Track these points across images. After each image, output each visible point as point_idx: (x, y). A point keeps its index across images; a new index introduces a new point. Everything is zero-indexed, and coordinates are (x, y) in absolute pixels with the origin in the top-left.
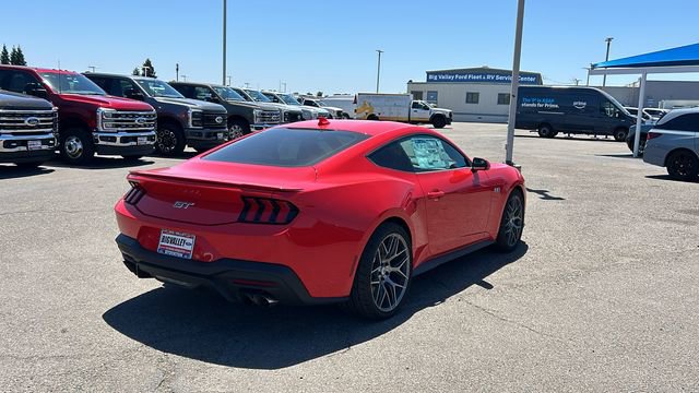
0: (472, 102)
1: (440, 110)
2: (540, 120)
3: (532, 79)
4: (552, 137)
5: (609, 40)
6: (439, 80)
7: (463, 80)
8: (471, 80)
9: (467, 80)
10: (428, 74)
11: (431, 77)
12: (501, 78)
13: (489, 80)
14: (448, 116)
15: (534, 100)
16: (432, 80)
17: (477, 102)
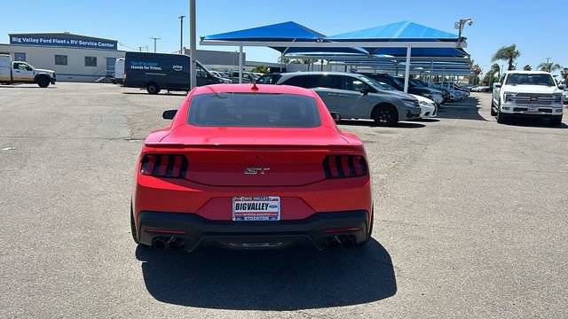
0: (61, 64)
1: (42, 71)
2: (147, 80)
3: (111, 45)
4: (156, 94)
5: (182, 17)
6: (23, 43)
7: (48, 44)
8: (56, 44)
9: (52, 44)
10: (11, 36)
11: (14, 39)
12: (84, 43)
13: (74, 45)
14: (52, 76)
15: (141, 63)
16: (17, 42)
17: (66, 64)
